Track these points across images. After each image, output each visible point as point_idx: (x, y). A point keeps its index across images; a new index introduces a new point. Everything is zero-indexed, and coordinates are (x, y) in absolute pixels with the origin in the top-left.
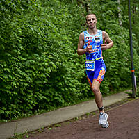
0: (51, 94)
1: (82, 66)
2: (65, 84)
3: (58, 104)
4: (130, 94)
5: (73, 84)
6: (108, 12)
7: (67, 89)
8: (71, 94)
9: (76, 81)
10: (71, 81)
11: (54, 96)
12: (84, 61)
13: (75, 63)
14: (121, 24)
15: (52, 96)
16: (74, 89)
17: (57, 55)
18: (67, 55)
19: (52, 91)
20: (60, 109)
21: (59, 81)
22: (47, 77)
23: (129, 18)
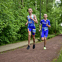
0: (3, 38)
1: (18, 26)
2: (10, 34)
3: (6, 43)
4: (38, 40)
5: (14, 34)
6: (31, 3)
7: (11, 36)
8: (12, 39)
9: (15, 33)
10: (13, 33)
11: (5, 39)
12: (19, 24)
13: (15, 25)
14: (36, 9)
15: (3, 39)
16: (14, 36)
17: (7, 21)
18: (11, 21)
19: (4, 36)
20: (7, 45)
21: (7, 32)
22: (2, 30)
23: (40, 6)
